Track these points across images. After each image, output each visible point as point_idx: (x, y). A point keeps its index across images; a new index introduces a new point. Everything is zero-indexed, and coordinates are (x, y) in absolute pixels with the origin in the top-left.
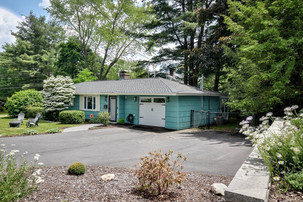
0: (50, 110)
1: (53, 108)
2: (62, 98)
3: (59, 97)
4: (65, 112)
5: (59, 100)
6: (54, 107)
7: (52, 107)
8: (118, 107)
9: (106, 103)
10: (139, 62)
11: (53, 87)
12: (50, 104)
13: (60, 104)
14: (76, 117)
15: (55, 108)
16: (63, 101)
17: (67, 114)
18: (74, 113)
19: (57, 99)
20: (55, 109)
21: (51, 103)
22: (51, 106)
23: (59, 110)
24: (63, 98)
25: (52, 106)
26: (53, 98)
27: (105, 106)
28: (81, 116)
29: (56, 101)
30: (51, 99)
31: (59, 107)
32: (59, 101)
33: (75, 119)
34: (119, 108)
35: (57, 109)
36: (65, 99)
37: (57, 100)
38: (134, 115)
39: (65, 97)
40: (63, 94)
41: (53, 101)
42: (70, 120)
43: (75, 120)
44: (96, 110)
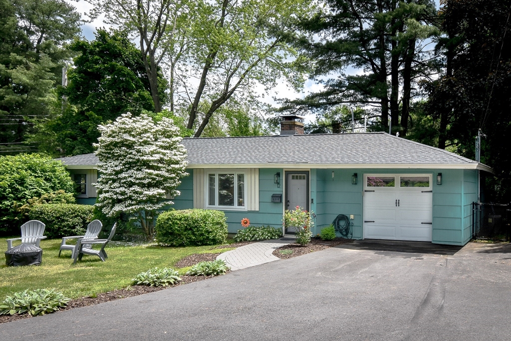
0: (125, 209)
1: (133, 205)
2: (157, 175)
3: (150, 174)
4: (177, 213)
5: (150, 180)
6: (134, 202)
7: (128, 202)
8: (312, 200)
9: (279, 189)
10: (286, 102)
11: (130, 146)
12: (123, 193)
13: (155, 192)
14: (209, 227)
15: (137, 204)
16: (157, 185)
17: (186, 220)
18: (205, 217)
19: (144, 178)
20: (138, 207)
21: (126, 190)
22: (125, 199)
23: (149, 208)
24: (161, 176)
25: (130, 198)
26: (131, 177)
27: (273, 196)
28: (221, 223)
29: (143, 186)
30: (125, 178)
31: (151, 200)
32: (149, 186)
33: (209, 232)
34: (315, 201)
35: (146, 207)
36: (166, 179)
37: (146, 181)
38: (352, 217)
39: (167, 174)
40: (160, 165)
41: (131, 184)
42: (195, 235)
43: (208, 234)
44: (245, 208)
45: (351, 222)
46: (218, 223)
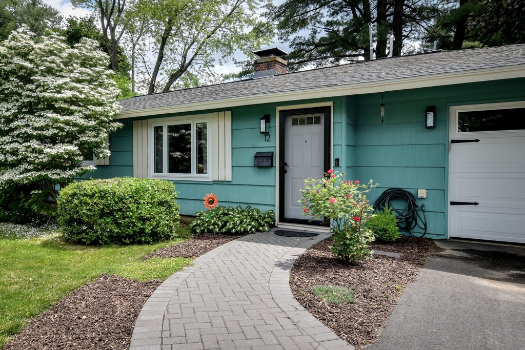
0: (16, 179)
1: (30, 171)
2: (67, 123)
3: (56, 121)
4: (89, 185)
5: (56, 131)
6: (31, 167)
7: (25, 166)
8: (337, 160)
9: (267, 144)
11: (27, 78)
12: (14, 152)
13: (61, 151)
14: (145, 211)
15: (37, 170)
16: (70, 138)
17: (102, 197)
18: (137, 191)
19: (47, 127)
20: (37, 174)
21: (19, 146)
22: (19, 162)
23: (55, 177)
24: (75, 125)
25: (25, 159)
26: (28, 126)
27: (258, 156)
29: (42, 139)
30: (16, 128)
31: (55, 163)
32: (53, 140)
33: (143, 220)
34: (343, 163)
35: (49, 173)
36: (83, 130)
37: (48, 133)
38: (422, 193)
39: (82, 122)
40: (73, 108)
41: (28, 138)
42: (118, 225)
43: (144, 224)
44: (209, 176)
45: (419, 203)
46: (161, 203)
